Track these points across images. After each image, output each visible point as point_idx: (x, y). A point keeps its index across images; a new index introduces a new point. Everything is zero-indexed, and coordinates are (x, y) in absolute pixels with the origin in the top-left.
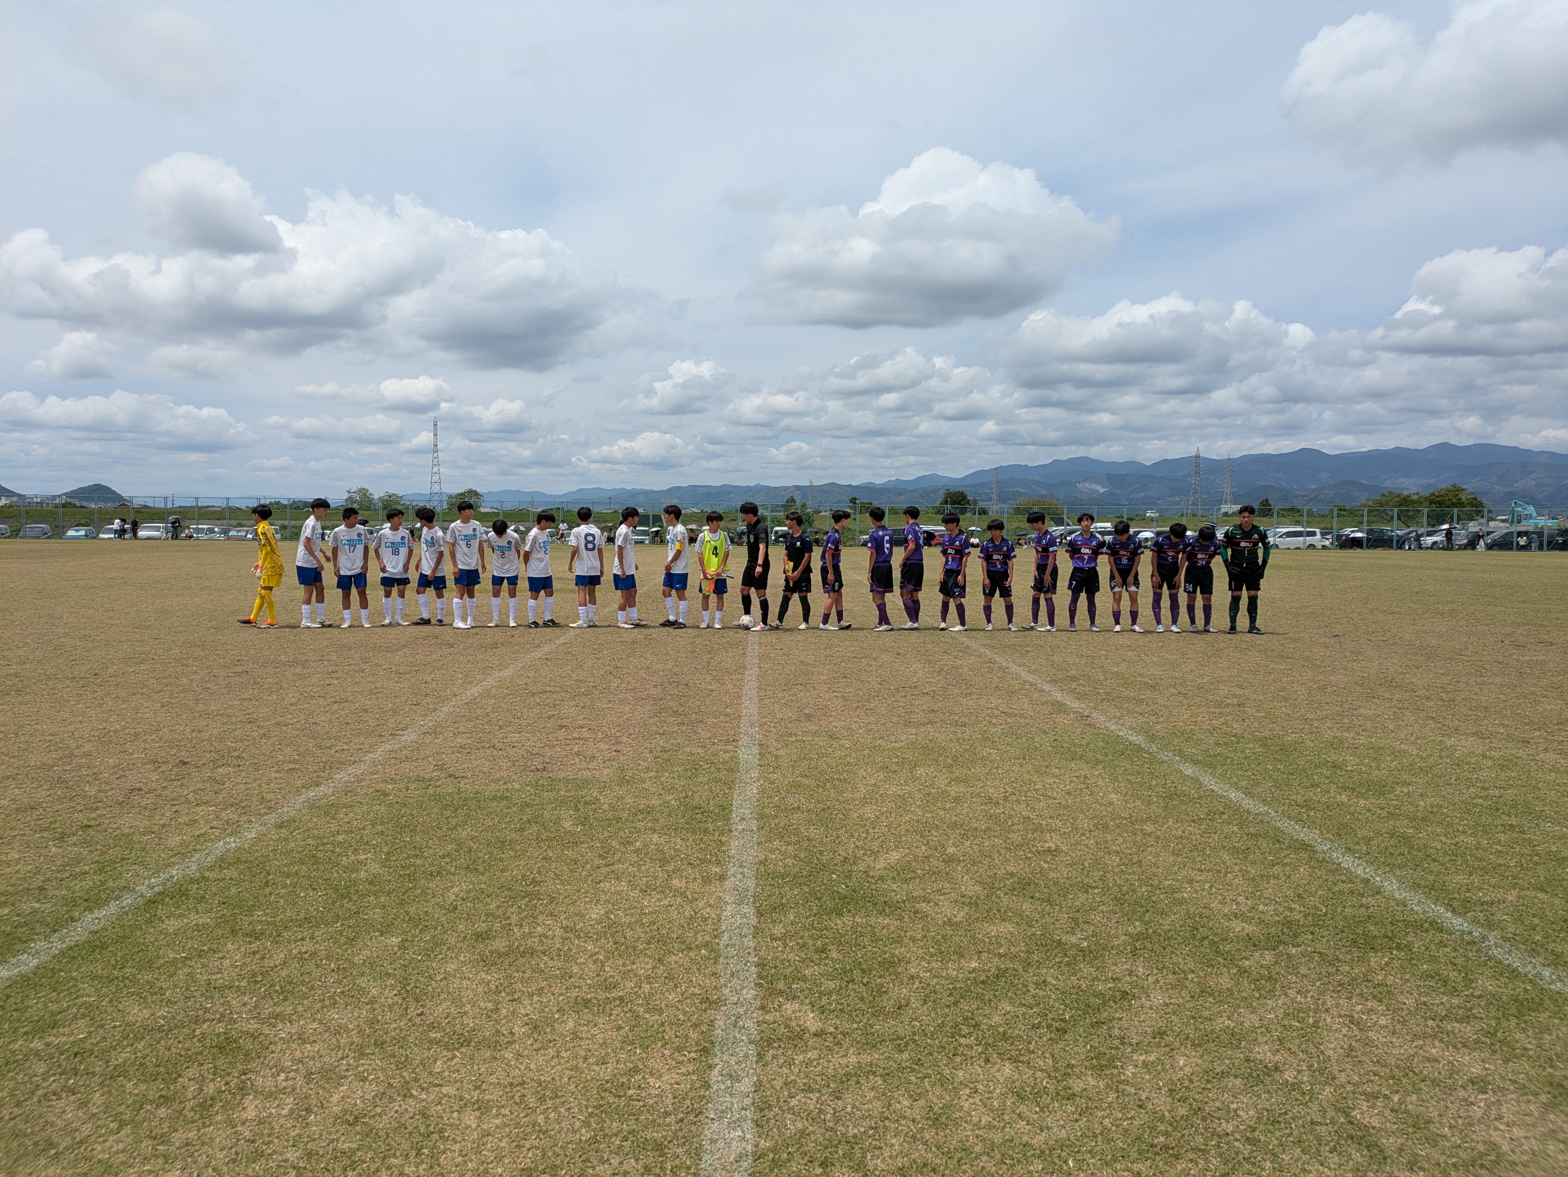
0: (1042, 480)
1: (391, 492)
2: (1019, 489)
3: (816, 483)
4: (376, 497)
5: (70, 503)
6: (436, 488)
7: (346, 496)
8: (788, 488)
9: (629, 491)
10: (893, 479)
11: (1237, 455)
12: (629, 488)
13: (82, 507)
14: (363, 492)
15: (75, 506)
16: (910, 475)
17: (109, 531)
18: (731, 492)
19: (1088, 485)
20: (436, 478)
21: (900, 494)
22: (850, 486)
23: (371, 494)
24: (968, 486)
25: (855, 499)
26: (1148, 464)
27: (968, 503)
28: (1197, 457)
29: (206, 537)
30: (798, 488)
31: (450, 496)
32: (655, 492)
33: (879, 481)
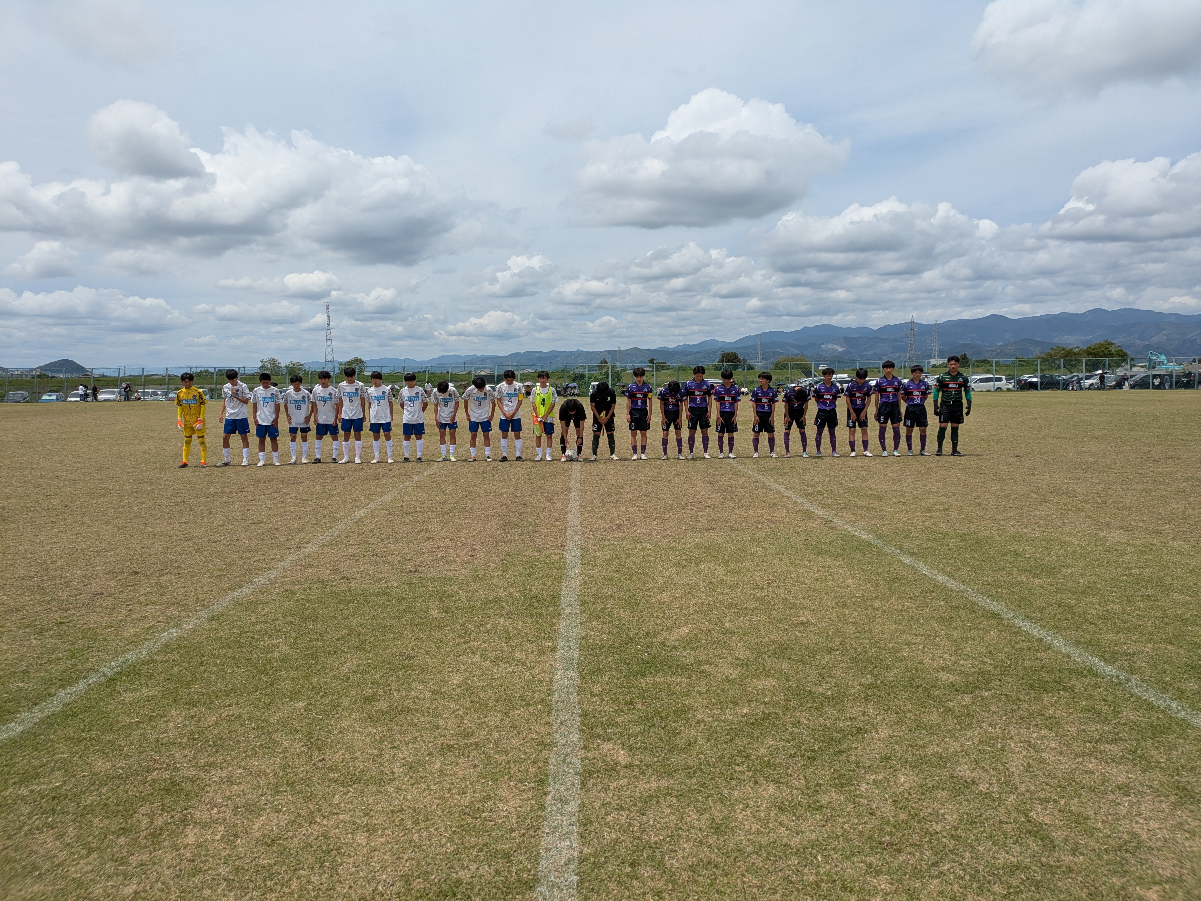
0: (795, 342)
1: (295, 361)
2: (778, 350)
3: (623, 348)
4: (283, 365)
5: (44, 374)
6: (329, 357)
7: (260, 365)
8: (602, 352)
9: (479, 357)
10: (682, 344)
11: (942, 320)
12: (479, 355)
13: (54, 377)
14: (273, 361)
15: (47, 377)
16: (694, 341)
17: (75, 395)
18: (558, 357)
19: (830, 346)
20: (329, 350)
21: (687, 355)
22: (649, 350)
23: (279, 363)
24: (739, 348)
25: (653, 360)
26: (875, 328)
27: (739, 361)
28: (912, 322)
29: (151, 399)
30: (609, 352)
31: (341, 364)
32: (499, 357)
33: (671, 345)
